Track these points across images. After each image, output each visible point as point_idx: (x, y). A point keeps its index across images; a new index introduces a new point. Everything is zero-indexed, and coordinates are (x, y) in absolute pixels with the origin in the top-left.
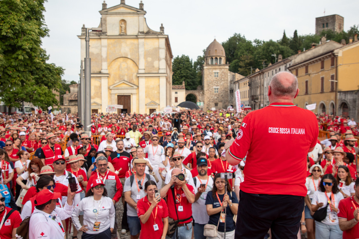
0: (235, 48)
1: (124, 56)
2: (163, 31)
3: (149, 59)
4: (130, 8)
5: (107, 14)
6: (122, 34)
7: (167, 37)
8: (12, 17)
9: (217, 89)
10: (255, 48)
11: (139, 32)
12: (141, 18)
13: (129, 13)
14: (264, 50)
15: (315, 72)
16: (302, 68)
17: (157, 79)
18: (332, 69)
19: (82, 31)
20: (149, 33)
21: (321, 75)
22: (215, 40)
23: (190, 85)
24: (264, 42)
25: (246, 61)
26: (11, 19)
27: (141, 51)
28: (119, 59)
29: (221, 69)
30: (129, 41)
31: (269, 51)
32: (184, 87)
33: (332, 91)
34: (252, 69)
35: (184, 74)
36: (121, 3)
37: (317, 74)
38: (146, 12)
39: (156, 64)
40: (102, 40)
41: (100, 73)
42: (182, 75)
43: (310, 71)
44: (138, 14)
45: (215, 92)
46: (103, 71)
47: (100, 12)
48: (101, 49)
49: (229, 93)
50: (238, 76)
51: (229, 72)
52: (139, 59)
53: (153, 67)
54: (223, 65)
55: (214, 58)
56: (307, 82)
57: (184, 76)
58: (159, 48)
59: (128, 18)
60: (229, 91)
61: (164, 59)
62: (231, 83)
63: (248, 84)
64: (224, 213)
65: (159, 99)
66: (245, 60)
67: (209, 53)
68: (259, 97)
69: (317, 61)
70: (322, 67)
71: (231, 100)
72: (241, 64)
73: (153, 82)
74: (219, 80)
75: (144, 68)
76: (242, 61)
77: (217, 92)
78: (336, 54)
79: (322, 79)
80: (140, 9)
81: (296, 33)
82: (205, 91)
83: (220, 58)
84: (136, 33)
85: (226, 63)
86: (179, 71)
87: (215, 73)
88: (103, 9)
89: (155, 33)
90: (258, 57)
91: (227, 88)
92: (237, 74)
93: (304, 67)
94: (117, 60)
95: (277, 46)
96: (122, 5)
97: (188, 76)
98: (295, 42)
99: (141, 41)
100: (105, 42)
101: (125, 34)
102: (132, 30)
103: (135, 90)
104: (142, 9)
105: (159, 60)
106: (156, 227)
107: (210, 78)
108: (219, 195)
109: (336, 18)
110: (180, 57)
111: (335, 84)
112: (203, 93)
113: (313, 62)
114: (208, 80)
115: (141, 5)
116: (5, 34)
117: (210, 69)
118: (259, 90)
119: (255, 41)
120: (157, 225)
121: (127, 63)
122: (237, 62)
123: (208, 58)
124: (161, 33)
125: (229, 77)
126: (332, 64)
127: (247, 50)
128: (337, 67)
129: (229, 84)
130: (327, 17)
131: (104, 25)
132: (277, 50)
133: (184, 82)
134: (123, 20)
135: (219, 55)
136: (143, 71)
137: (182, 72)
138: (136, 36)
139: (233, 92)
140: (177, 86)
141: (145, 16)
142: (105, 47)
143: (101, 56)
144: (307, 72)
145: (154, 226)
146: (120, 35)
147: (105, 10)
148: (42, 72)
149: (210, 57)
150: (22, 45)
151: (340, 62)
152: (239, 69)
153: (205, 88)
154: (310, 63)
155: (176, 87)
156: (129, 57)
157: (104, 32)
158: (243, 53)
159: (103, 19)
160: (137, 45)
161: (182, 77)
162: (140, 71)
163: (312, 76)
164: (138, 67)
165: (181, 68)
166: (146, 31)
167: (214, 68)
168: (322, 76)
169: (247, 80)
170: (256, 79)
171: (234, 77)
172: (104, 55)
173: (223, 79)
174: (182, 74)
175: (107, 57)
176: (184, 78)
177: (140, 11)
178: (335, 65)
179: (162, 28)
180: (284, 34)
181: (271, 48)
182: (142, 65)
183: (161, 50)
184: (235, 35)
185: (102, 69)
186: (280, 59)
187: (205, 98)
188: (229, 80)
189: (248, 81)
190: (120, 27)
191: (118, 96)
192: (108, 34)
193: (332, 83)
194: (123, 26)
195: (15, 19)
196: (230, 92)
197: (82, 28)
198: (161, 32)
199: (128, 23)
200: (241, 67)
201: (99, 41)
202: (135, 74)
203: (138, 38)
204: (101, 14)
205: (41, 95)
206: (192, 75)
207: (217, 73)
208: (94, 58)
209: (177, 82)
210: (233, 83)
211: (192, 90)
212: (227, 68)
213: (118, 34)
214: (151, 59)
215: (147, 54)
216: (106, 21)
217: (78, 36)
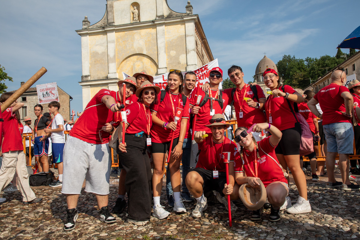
1: (137, 53)
2: (191, 11)
3: (173, 53)
7: (196, 17)
10: (308, 66)
11: (157, 16)
19: (83, 25)
20: (171, 17)
22: (265, 56)
24: (316, 59)
25: (300, 78)
27: (161, 43)
28: (131, 58)
30: (144, 32)
39: (182, 59)
40: (109, 34)
41: (107, 78)
46: (111, 76)
48: (107, 47)
52: (158, 55)
53: (179, 63)
58: (186, 36)
61: (194, 50)
67: (259, 71)
75: (165, 66)
84: (153, 18)
89: (179, 16)
94: (129, 59)
99: (160, 28)
100: (112, 36)
102: (147, 15)
105: (187, 52)
121: (143, 63)
123: (258, 76)
124: (189, 14)
127: (300, 68)
131: (110, 13)
132: (335, 64)
134: (136, 4)
136: (164, 71)
138: (153, 22)
142: (113, 42)
143: (108, 56)
146: (132, 24)
156: (145, 53)
157: (110, 23)
158: (295, 71)
159: (108, 6)
160: (155, 36)
162: (160, 71)
164: (158, 66)
166: (166, 14)
172: (111, 54)
175: (115, 56)
179: (189, 7)
182: (163, 62)
183: (188, 38)
184: (285, 57)
185: (109, 73)
190: (132, 14)
192: (116, 24)
197: (84, 21)
198: (188, 12)
199: (141, 6)
201: (104, 35)
203: (155, 25)
208: (99, 59)
213: (129, 22)
214: (175, 52)
215: (170, 46)
216: (113, 7)
217: (77, 31)
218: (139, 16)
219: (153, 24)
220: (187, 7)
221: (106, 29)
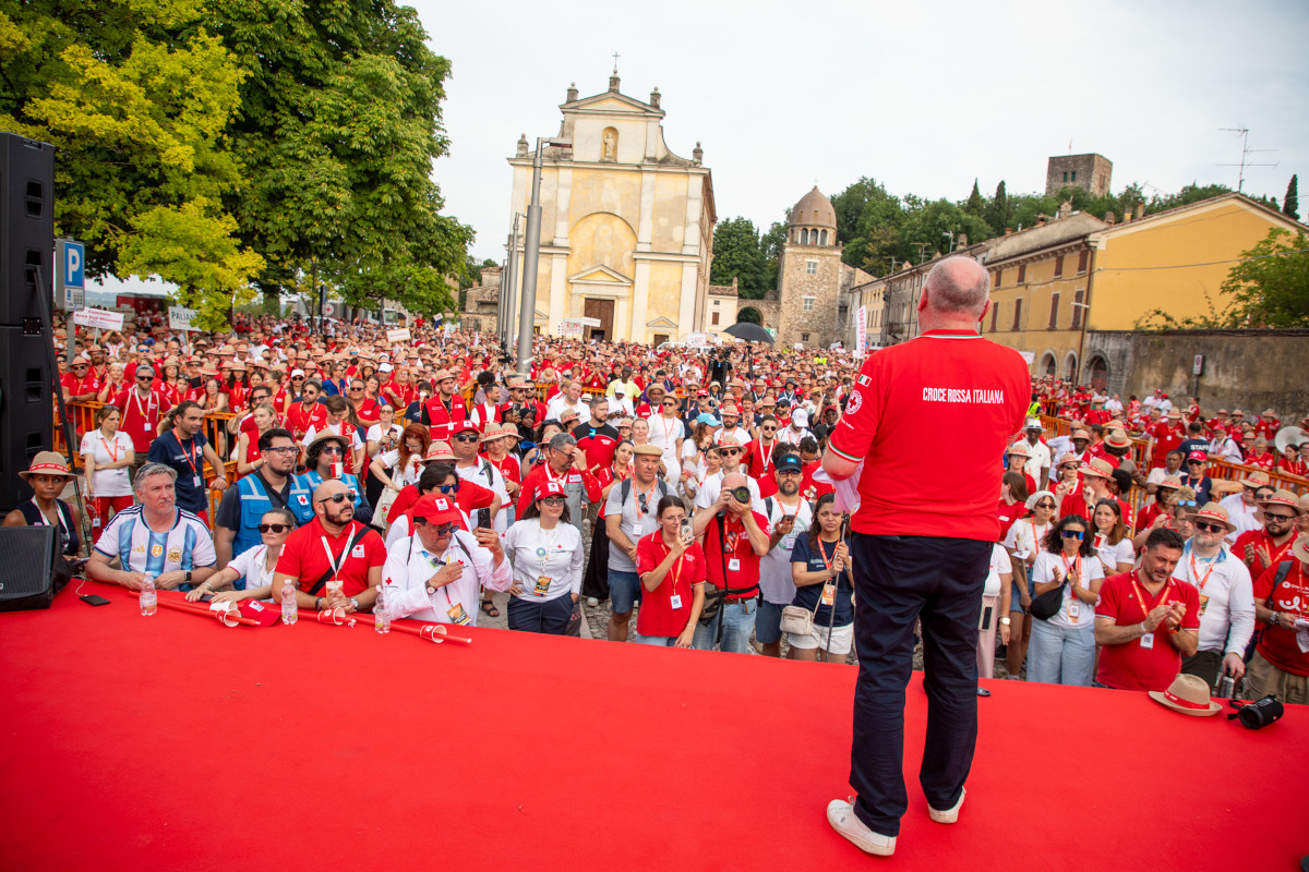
0: (859, 212)
1: (606, 211)
2: (700, 158)
3: (664, 221)
4: (630, 101)
5: (576, 113)
6: (606, 159)
7: (707, 172)
8: (376, 108)
9: (811, 300)
10: (906, 215)
11: (645, 157)
12: (653, 125)
13: (627, 114)
14: (925, 219)
15: (1040, 281)
16: (1011, 269)
17: (677, 267)
18: (1080, 277)
19: (520, 149)
20: (666, 162)
21: (1054, 289)
22: (815, 188)
23: (750, 287)
24: (926, 202)
25: (883, 242)
26: (373, 113)
27: (647, 202)
28: (595, 217)
29: (823, 255)
30: (621, 178)
31: (937, 223)
32: (736, 291)
33: (1075, 327)
34: (894, 262)
35: (739, 262)
36: (611, 91)
37: (1043, 287)
38: (664, 113)
39: (677, 233)
40: (561, 171)
41: (551, 244)
42: (734, 263)
43: (1029, 278)
44: (647, 117)
45: (806, 308)
46: (557, 242)
47: (561, 107)
48: (557, 192)
49: (837, 312)
50: (861, 277)
51: (842, 264)
52: (639, 220)
53: (672, 239)
54: (830, 248)
55: (809, 229)
56: (1019, 302)
57: (738, 266)
58: (687, 197)
59: (623, 125)
60: (837, 308)
61: (696, 223)
62: (843, 292)
63: (882, 296)
64: (833, 584)
65: (679, 313)
66: (879, 241)
67: (800, 218)
68: (906, 327)
69: (1047, 255)
70: (1058, 272)
71: (839, 330)
72: (871, 248)
73: (667, 274)
74: (816, 281)
75: (649, 241)
76: (873, 241)
77: (810, 308)
78: (1092, 244)
79: (1056, 298)
80: (651, 106)
81: (1001, 187)
82: (783, 305)
83: (824, 232)
84: (638, 160)
85: (837, 244)
86: (726, 254)
87: (809, 264)
88: (569, 102)
89: (680, 163)
90: (911, 235)
91: (835, 301)
92: (858, 270)
93: (1017, 267)
94: (590, 218)
95: (958, 213)
96: (612, 94)
97: (746, 266)
98: (997, 208)
99: (647, 178)
100: (566, 175)
101: (612, 160)
102: (629, 153)
103: (625, 289)
104: (657, 107)
105: (686, 224)
106: (676, 601)
107: (797, 274)
108: (824, 544)
109: (1096, 163)
110: (732, 221)
111: (1082, 312)
112: (778, 309)
113: (1039, 257)
114: (791, 279)
115: (656, 96)
116: (358, 146)
117: (799, 254)
118: (906, 310)
119: (907, 199)
120: (678, 597)
121: (612, 228)
122: (863, 243)
123: (795, 229)
124: (696, 164)
125: (840, 275)
126: (1082, 267)
127: (888, 217)
128: (1091, 274)
129: (838, 293)
130: (1076, 159)
131: (568, 135)
132: (957, 223)
133: (736, 279)
134: (612, 129)
135: (821, 223)
136: (646, 248)
137: (734, 257)
138: (638, 166)
139: (846, 311)
140: (720, 287)
141: (662, 123)
142: (567, 186)
143: (557, 208)
144: (1021, 278)
145: (672, 598)
146: (602, 162)
147: (573, 104)
148: (428, 234)
149: (801, 225)
150: (392, 172)
151: (1098, 264)
152: (866, 260)
153: (784, 298)
154: (1032, 258)
155: (717, 289)
156: (618, 213)
157: (566, 154)
158: (877, 223)
159: (566, 124)
160: (638, 188)
161: (732, 268)
162: (641, 248)
163: (1032, 288)
164: (637, 238)
165: (732, 248)
166: (660, 156)
167: (807, 254)
168: (1053, 293)
169: (882, 287)
170: (903, 285)
171: (851, 276)
172: (563, 205)
173: (825, 280)
174: (733, 260)
175: (568, 210)
176: (737, 271)
177: (652, 109)
178: (1088, 269)
179: (698, 152)
180: (976, 187)
181: (943, 217)
182: (646, 233)
183: (690, 203)
184: (862, 181)
185: (555, 237)
186: (962, 244)
187: (782, 321)
188: (840, 283)
189: (883, 289)
190: (604, 145)
191: (586, 299)
192: (575, 158)
193: (1077, 309)
194: (611, 141)
195: (380, 115)
196: (840, 311)
197: (520, 142)
198: (696, 160)
199: (621, 135)
200: (869, 255)
201: (554, 172)
202: (629, 253)
203: (642, 171)
204: (563, 113)
205: (421, 285)
206: (755, 265)
207: (815, 264)
208: (549, 208)
209: (721, 278)
210: (847, 289)
211: (752, 298)
212: (836, 256)
213: (597, 159)
214: (667, 221)
215: (659, 209)
216: (573, 128)
217: (508, 159)
218: (615, 149)
219: (639, 169)
220: (695, 151)
221: (558, 164)
